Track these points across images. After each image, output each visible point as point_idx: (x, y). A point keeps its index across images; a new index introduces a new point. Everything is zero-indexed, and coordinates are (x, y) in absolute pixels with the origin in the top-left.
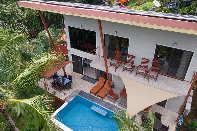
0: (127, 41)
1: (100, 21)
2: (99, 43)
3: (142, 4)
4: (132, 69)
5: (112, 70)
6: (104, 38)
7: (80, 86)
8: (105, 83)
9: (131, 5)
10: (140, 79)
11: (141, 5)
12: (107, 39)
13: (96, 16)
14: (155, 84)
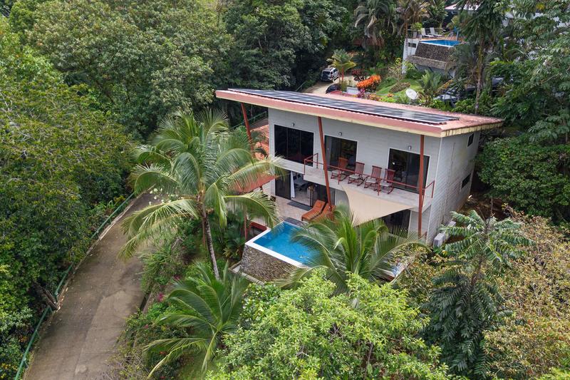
0: (354, 144)
1: (320, 118)
2: (317, 148)
3: (402, 89)
4: (360, 181)
5: (334, 184)
6: (326, 141)
7: (287, 212)
8: (323, 210)
9: (384, 89)
10: (370, 192)
11: (400, 90)
12: (329, 143)
13: (317, 112)
14: (387, 196)
